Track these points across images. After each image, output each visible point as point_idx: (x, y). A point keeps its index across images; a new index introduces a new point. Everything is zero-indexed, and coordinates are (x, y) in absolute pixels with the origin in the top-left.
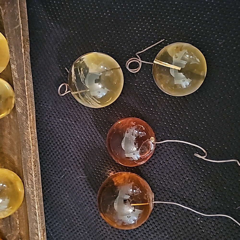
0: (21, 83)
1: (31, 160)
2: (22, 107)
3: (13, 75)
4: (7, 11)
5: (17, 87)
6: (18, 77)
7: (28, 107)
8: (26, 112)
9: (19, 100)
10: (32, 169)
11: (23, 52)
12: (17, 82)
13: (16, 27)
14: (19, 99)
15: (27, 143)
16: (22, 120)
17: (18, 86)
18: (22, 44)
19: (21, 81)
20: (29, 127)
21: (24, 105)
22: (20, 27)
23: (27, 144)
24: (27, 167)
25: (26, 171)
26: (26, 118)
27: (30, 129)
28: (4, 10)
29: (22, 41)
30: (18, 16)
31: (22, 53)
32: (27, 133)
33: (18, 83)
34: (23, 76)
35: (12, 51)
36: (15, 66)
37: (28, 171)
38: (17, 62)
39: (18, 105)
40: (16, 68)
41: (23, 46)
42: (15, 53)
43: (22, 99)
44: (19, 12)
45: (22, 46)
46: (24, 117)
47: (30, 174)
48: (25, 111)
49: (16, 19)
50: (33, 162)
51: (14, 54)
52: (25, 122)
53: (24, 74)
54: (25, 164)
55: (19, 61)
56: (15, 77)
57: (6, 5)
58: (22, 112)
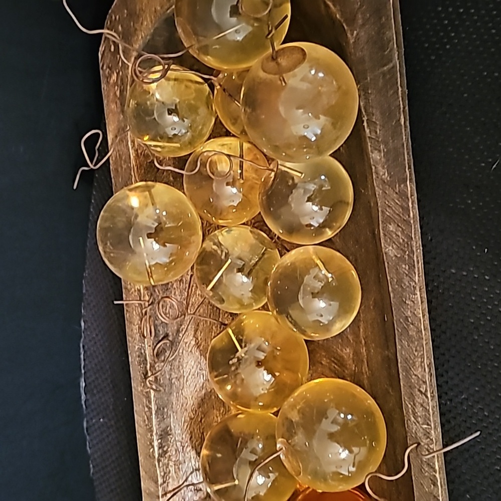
0: (397, 191)
1: (422, 362)
2: (400, 244)
3: (377, 173)
4: (363, 34)
5: (386, 199)
6: (388, 178)
7: (415, 243)
8: (408, 255)
9: (391, 229)
10: (425, 383)
11: (403, 123)
12: (386, 188)
13: (385, 68)
14: (390, 226)
15: (412, 324)
16: (398, 273)
17: (388, 198)
18: (400, 105)
19: (397, 186)
20: (418, 288)
21: (406, 240)
22: (394, 67)
23: (411, 326)
24: (413, 377)
25: (410, 386)
26: (409, 269)
27: (418, 293)
28: (355, 32)
29: (401, 99)
30: (391, 43)
31: (401, 125)
32: (413, 302)
33: (389, 191)
34: (402, 177)
35: (374, 120)
36: (382, 154)
37: (416, 387)
38: (386, 144)
39: (389, 240)
40: (383, 159)
41: (402, 109)
42: (380, 126)
43: (398, 225)
44: (393, 34)
45: (400, 109)
46: (404, 266)
47: (421, 392)
48: (407, 253)
49: (385, 51)
50: (428, 366)
51: (378, 127)
52: (408, 278)
53: (405, 171)
54: (407, 371)
55: (393, 141)
56: (382, 179)
57: (360, 22)
58: (399, 256)
